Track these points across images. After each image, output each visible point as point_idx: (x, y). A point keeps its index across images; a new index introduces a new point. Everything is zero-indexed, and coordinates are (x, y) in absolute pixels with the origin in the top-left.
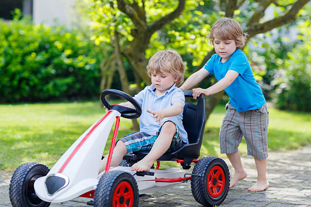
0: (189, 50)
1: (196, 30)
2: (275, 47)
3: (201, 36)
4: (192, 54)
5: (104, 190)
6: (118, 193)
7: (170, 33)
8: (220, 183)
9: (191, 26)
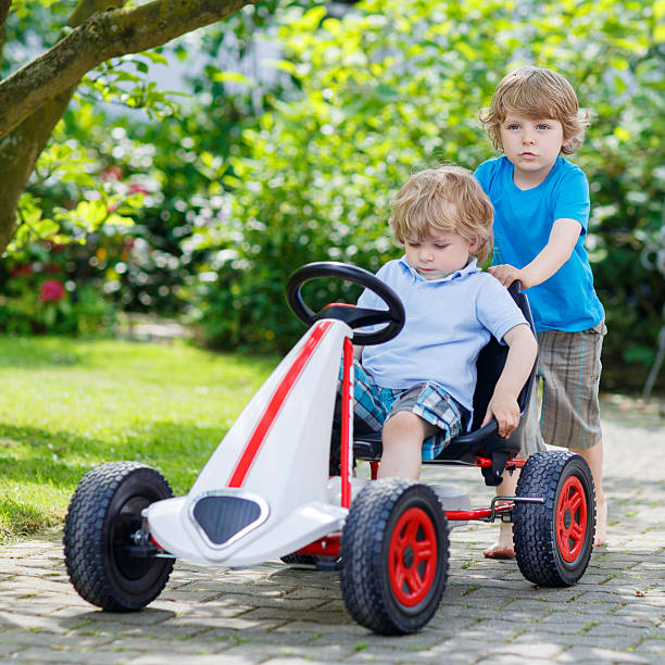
6: (402, 536)
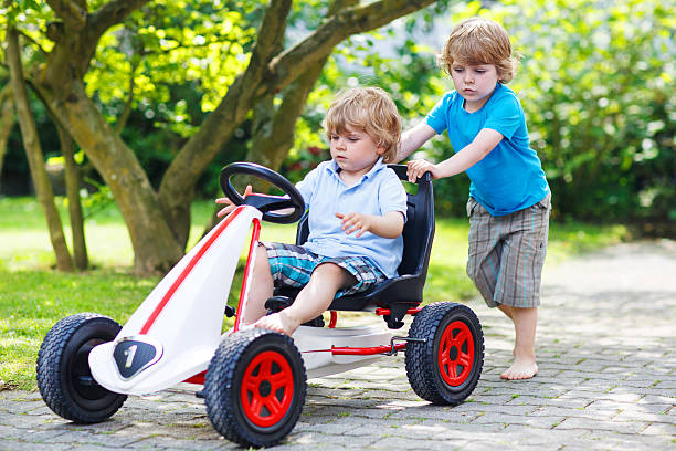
0: (193, 74)
1: (208, 26)
2: (400, 64)
3: (220, 38)
4: (200, 82)
5: (222, 368)
6: (255, 375)
7: (143, 31)
8: (465, 358)
9: (195, 15)
